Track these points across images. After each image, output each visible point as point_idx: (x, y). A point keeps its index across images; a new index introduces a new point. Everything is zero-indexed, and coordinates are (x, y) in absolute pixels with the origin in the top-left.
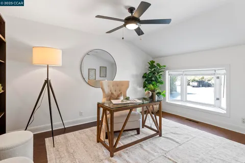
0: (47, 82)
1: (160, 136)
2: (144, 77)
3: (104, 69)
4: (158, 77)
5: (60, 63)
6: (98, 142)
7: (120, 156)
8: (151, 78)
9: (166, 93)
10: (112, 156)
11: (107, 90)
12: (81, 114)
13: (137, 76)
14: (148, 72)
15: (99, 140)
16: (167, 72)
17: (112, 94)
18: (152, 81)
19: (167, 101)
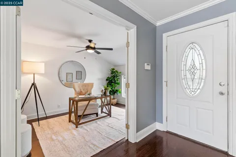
0: (33, 84)
1: (110, 117)
2: (107, 80)
3: (80, 73)
4: (116, 80)
5: (43, 72)
6: (70, 122)
7: (82, 127)
8: (112, 80)
9: (121, 90)
10: (77, 127)
11: (78, 90)
12: (59, 106)
13: (102, 79)
14: (110, 76)
15: (70, 121)
16: (123, 76)
17: (81, 92)
18: (112, 82)
19: (123, 96)
